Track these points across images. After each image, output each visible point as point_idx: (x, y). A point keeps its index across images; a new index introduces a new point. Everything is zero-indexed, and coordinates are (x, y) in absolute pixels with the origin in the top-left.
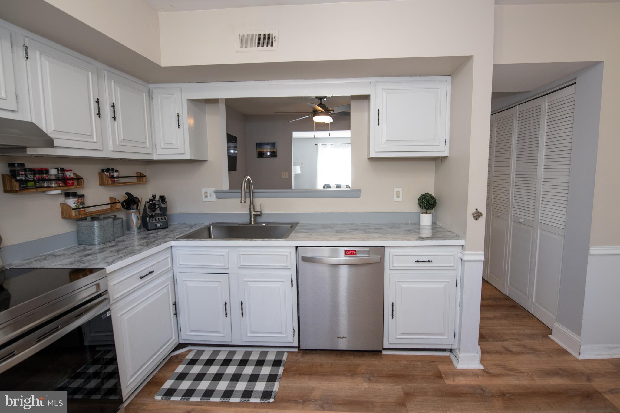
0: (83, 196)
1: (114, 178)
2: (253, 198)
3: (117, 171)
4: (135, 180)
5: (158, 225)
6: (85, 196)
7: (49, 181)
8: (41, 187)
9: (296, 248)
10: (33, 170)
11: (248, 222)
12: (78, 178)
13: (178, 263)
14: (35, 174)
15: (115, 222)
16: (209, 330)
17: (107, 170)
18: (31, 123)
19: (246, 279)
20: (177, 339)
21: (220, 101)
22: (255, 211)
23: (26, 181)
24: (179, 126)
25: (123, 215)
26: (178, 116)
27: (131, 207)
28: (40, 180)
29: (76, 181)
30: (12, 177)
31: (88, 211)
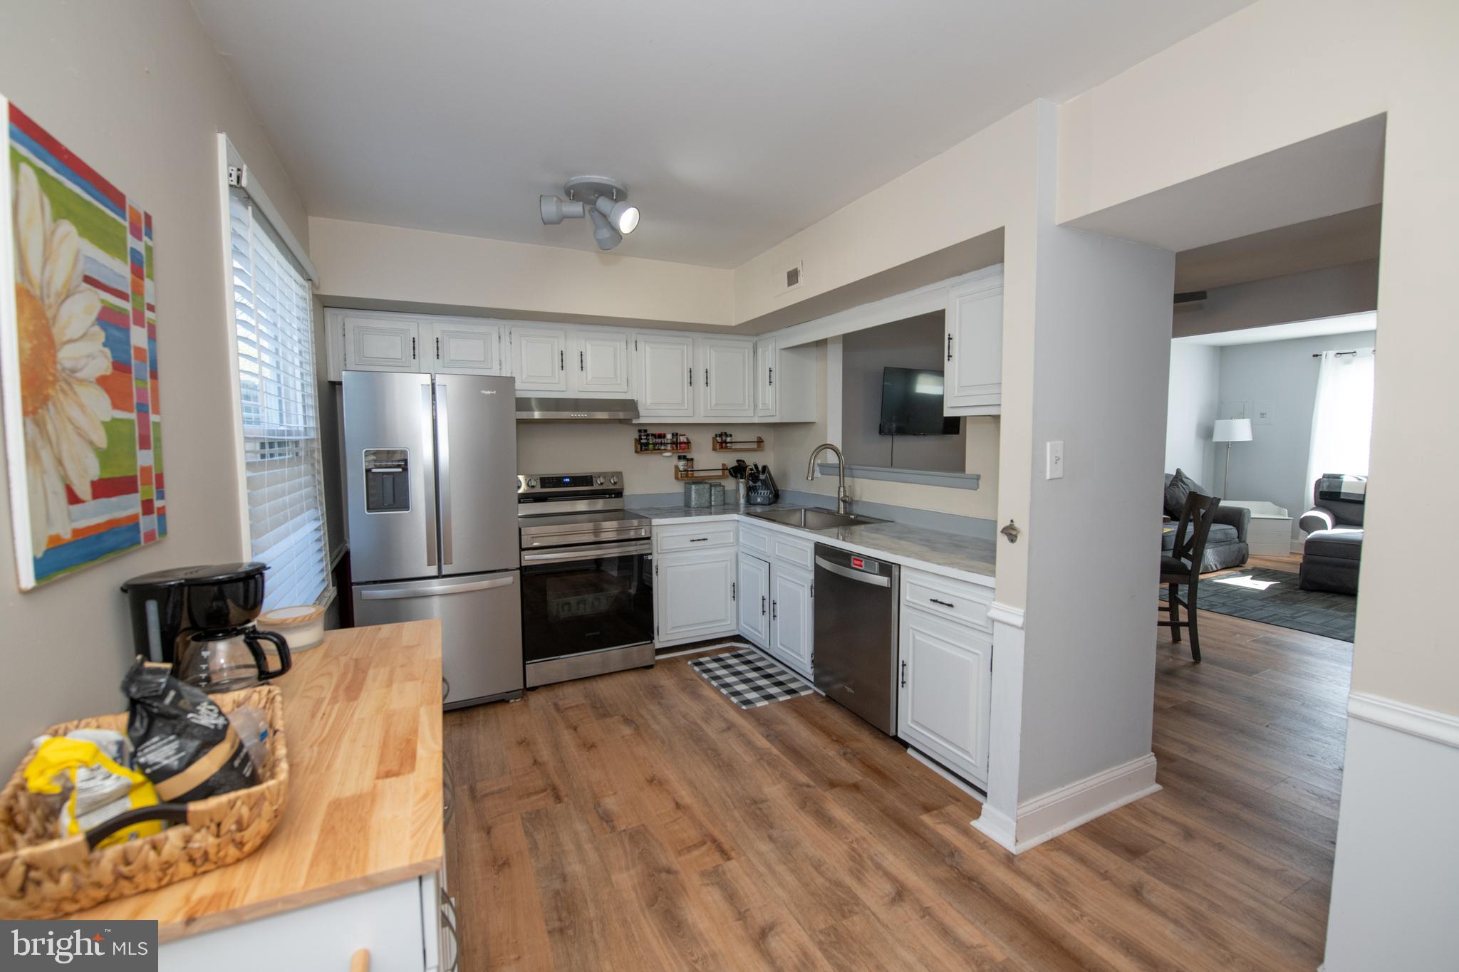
0: (692, 459)
1: (726, 443)
2: (843, 476)
3: (731, 436)
4: (755, 446)
5: (759, 500)
6: (695, 459)
7: (665, 444)
8: (659, 449)
9: (815, 544)
10: (654, 435)
11: (836, 509)
12: (688, 443)
13: (741, 540)
14: (655, 438)
15: (713, 488)
16: (755, 627)
17: (720, 435)
18: (633, 400)
19: (779, 574)
20: (734, 627)
21: (828, 342)
22: (845, 496)
23: (647, 444)
24: (770, 382)
25: (730, 484)
26: (770, 371)
27: (739, 475)
28: (658, 444)
29: (686, 445)
30: (638, 441)
31: (696, 474)
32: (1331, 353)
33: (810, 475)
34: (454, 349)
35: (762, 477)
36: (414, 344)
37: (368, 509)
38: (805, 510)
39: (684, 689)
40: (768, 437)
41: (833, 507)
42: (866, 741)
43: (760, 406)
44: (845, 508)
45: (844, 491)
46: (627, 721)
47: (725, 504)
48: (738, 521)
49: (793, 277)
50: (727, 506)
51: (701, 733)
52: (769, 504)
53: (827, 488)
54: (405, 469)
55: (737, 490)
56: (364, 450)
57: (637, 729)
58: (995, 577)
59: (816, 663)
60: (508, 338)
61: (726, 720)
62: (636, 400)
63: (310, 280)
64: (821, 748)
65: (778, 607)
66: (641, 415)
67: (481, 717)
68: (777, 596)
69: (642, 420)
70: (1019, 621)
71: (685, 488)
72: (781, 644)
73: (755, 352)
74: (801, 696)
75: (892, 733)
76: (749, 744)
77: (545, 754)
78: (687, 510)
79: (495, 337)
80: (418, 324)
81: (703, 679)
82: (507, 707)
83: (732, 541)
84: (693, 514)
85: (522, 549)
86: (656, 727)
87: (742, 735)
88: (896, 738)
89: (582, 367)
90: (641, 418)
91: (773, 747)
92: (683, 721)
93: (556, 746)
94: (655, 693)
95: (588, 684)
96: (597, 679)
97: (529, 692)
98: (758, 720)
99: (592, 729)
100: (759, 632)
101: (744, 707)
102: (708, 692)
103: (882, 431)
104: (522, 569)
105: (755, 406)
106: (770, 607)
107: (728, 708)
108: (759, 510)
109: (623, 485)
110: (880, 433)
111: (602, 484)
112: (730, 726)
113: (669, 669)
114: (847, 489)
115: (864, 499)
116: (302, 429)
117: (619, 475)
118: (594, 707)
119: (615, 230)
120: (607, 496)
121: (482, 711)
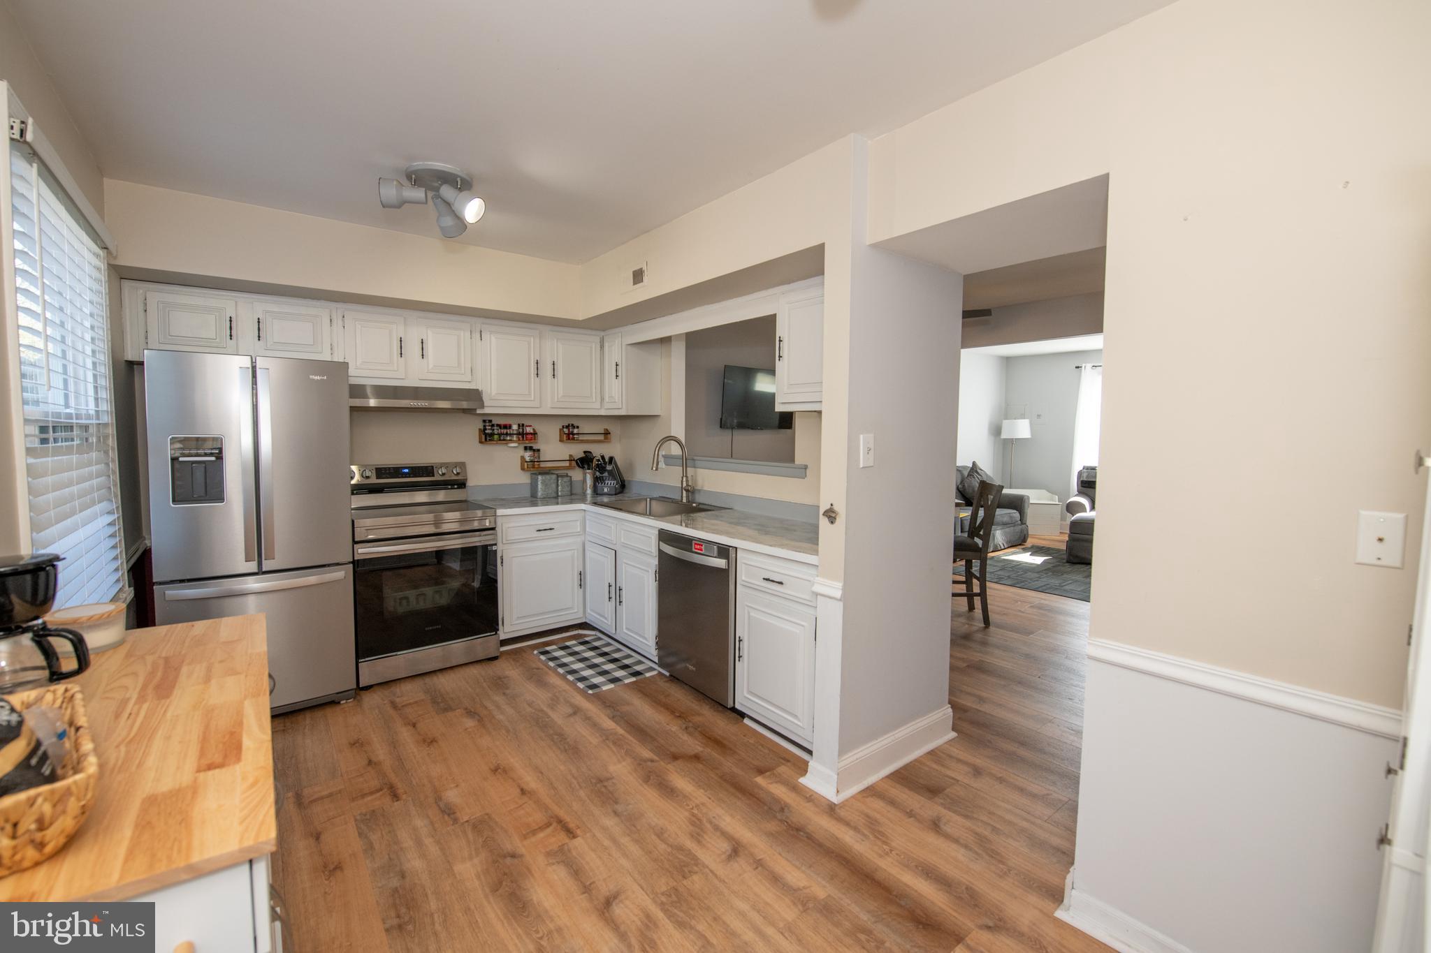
0: (539, 450)
1: (573, 434)
2: (686, 467)
3: (578, 427)
4: (602, 437)
5: (606, 490)
6: (541, 450)
7: (511, 435)
8: (504, 440)
9: (659, 531)
10: (499, 426)
11: (680, 498)
12: (535, 434)
13: (587, 529)
14: (500, 428)
15: (559, 479)
16: (601, 614)
17: (568, 427)
18: (478, 390)
19: (625, 561)
20: (581, 614)
21: (672, 338)
22: (688, 485)
23: (492, 435)
24: (617, 376)
25: (577, 474)
26: (617, 365)
27: (586, 466)
28: (504, 434)
29: (533, 436)
30: (483, 431)
31: (543, 465)
32: (1089, 366)
33: (655, 465)
34: (277, 330)
35: (609, 468)
36: (231, 324)
37: (174, 501)
38: (651, 499)
39: (530, 678)
40: (614, 429)
41: (677, 497)
42: (707, 715)
43: (607, 399)
44: (687, 497)
45: (687, 481)
46: (470, 713)
47: (572, 494)
48: (585, 510)
49: (638, 276)
50: (574, 496)
51: (547, 720)
52: (616, 494)
53: (671, 478)
54: (220, 457)
55: (584, 481)
56: (170, 437)
57: (481, 720)
58: (817, 555)
59: (660, 645)
60: (340, 322)
61: (572, 705)
62: (480, 389)
63: (106, 248)
64: (665, 724)
65: (624, 592)
66: (485, 404)
67: (308, 721)
68: (622, 582)
69: (487, 411)
70: (838, 594)
71: (531, 479)
72: (627, 629)
73: (602, 347)
74: (646, 678)
75: (730, 704)
76: (595, 726)
77: (381, 752)
78: (533, 500)
79: (326, 321)
80: (236, 302)
81: (549, 668)
82: (337, 709)
83: (579, 530)
84: (539, 504)
85: (355, 542)
86: (501, 717)
87: (588, 719)
88: (734, 710)
89: (423, 355)
90: (485, 408)
91: (618, 728)
92: (529, 709)
93: (394, 744)
94: (500, 684)
95: (428, 680)
96: (438, 673)
97: (361, 692)
98: (604, 703)
99: (433, 724)
100: (606, 618)
101: (590, 692)
102: (554, 680)
103: (723, 425)
104: (356, 563)
105: (602, 399)
106: (616, 593)
107: (575, 693)
108: (606, 499)
109: (467, 476)
110: (721, 427)
111: (443, 474)
112: (576, 711)
113: (514, 660)
114: (689, 479)
115: (705, 488)
116: (92, 412)
117: (462, 465)
118: (434, 702)
119: (459, 219)
120: (450, 487)
121: (308, 715)
